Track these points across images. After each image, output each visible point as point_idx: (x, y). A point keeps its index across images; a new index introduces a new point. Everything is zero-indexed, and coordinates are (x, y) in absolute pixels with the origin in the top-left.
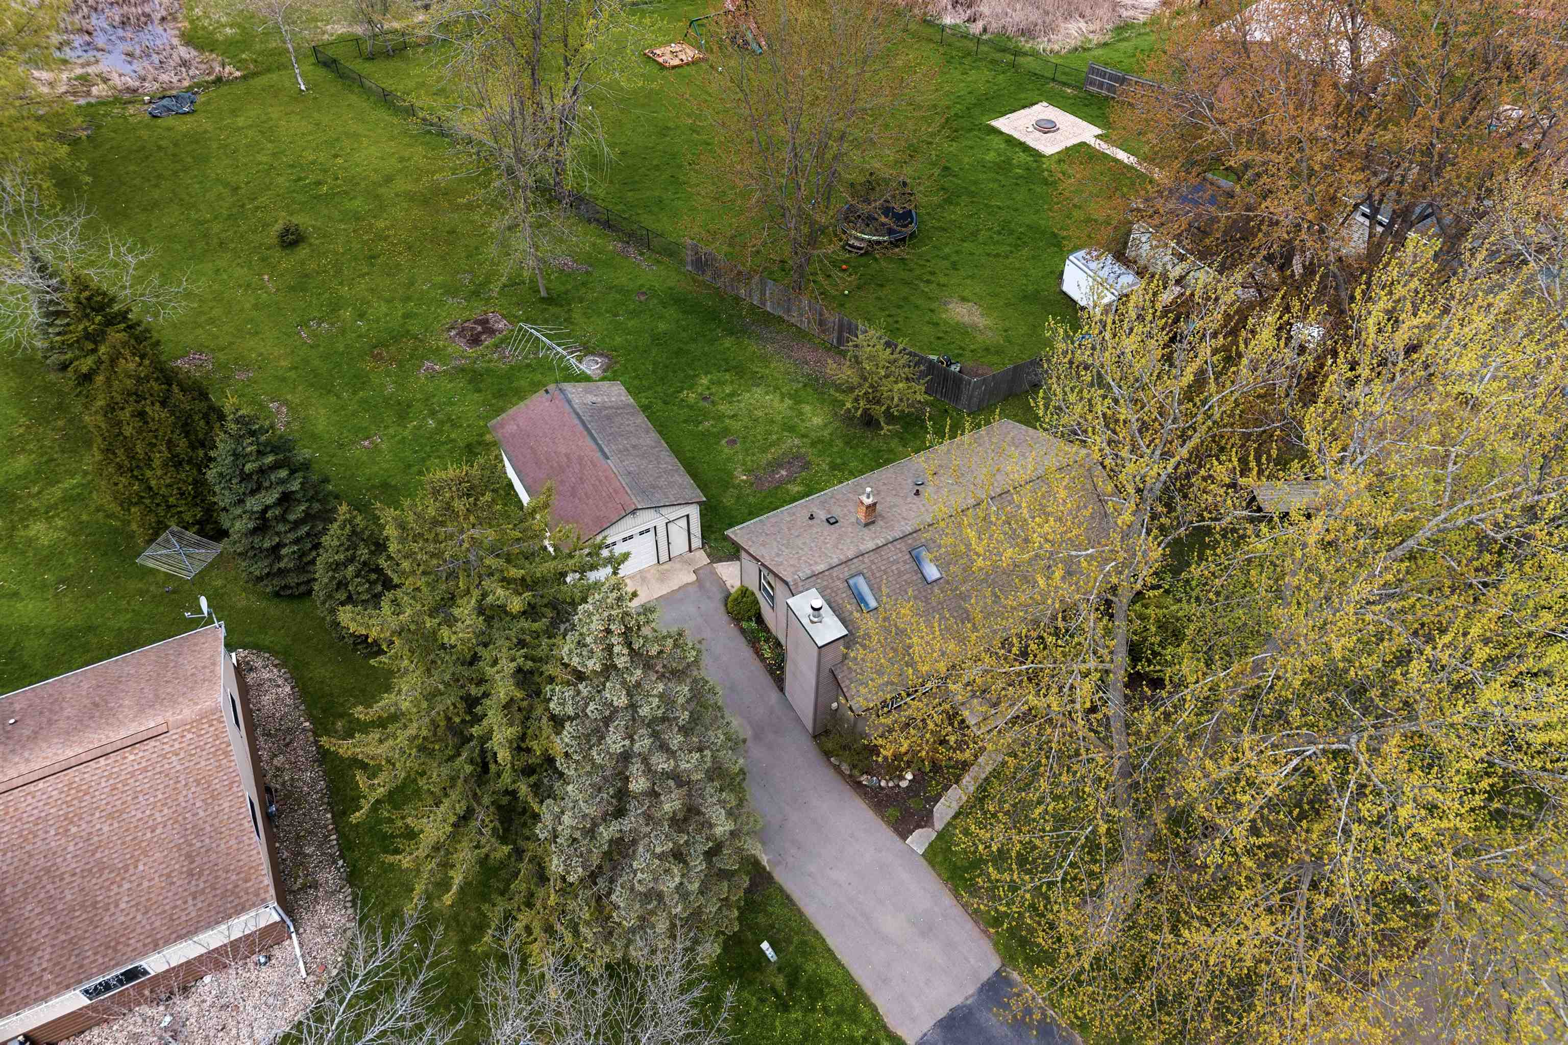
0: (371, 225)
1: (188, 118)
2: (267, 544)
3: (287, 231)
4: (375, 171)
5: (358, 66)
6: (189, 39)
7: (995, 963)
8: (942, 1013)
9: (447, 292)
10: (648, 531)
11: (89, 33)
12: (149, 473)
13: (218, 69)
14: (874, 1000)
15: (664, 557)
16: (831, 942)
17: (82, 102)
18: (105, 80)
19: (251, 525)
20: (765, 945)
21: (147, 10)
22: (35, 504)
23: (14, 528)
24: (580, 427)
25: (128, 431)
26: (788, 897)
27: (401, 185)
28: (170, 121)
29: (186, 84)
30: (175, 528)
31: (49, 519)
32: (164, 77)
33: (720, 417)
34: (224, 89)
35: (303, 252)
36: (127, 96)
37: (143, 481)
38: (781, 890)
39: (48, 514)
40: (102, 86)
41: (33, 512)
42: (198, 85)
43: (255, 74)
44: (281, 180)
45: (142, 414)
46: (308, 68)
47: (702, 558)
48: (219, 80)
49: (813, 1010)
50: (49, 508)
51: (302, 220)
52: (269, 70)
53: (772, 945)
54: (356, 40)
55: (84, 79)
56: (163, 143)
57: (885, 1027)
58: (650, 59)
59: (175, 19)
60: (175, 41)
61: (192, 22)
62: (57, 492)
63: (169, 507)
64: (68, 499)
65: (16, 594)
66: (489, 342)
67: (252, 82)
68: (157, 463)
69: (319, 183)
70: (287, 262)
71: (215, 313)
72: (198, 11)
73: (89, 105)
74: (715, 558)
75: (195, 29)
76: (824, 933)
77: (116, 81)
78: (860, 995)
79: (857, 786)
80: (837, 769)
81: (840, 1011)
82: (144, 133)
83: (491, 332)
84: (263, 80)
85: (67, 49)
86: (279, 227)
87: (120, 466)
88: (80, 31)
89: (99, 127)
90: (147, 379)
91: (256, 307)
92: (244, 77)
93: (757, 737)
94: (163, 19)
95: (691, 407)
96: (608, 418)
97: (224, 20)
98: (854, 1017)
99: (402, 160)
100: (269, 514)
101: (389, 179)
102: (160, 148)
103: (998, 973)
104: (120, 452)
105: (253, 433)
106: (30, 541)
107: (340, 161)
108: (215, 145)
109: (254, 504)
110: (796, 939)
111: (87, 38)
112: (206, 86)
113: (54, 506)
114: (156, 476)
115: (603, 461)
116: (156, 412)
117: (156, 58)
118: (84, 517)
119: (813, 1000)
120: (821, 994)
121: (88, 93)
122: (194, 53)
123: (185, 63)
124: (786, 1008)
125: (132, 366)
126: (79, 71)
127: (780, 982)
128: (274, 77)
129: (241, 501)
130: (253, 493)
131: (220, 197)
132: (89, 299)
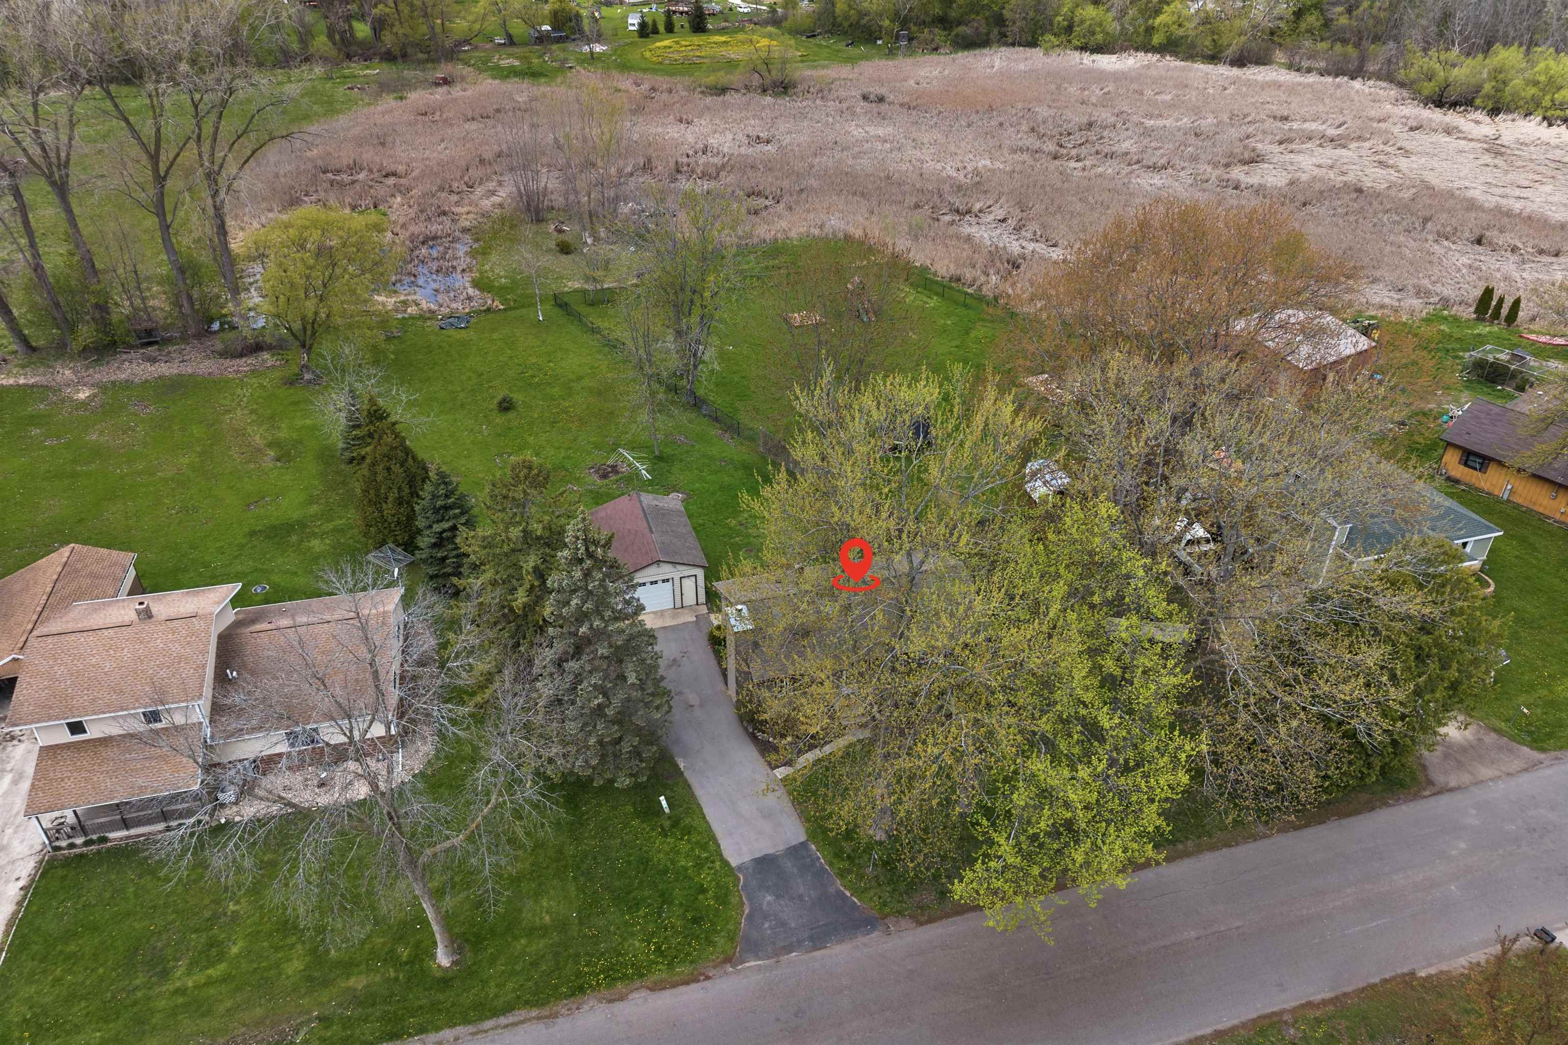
0: (559, 404)
1: (463, 331)
2: (439, 555)
3: (504, 400)
4: (573, 373)
5: (583, 309)
6: (476, 284)
7: (803, 838)
8: (758, 855)
9: (596, 447)
10: (668, 580)
11: (415, 276)
12: (384, 506)
13: (489, 302)
14: (720, 842)
15: (678, 605)
16: (706, 811)
17: (400, 316)
18: (417, 305)
19: (433, 541)
20: (662, 798)
21: (455, 264)
22: (316, 530)
23: (302, 541)
24: (642, 515)
25: (379, 478)
26: (689, 786)
27: (586, 382)
28: (451, 332)
29: (467, 310)
30: (391, 545)
31: (322, 539)
32: (454, 305)
33: (748, 536)
34: (490, 316)
35: (511, 415)
36: (428, 315)
37: (381, 511)
38: (686, 781)
39: (322, 536)
40: (414, 308)
41: (315, 535)
42: (474, 312)
43: (511, 309)
44: (510, 372)
45: (388, 469)
46: (548, 307)
47: (704, 610)
48: (489, 310)
49: (682, 839)
50: (324, 533)
51: (518, 397)
52: (522, 307)
53: (666, 799)
54: (584, 292)
55: (404, 303)
56: (443, 344)
57: (721, 855)
58: (786, 320)
59: (471, 271)
60: (468, 285)
61: (481, 273)
62: (330, 526)
63: (391, 531)
64: (336, 530)
65: (295, 573)
66: (614, 478)
67: (509, 313)
68: (390, 499)
69: (533, 376)
70: (499, 419)
71: (449, 443)
72: (487, 267)
73: (404, 318)
74: (711, 610)
75: (482, 278)
76: (703, 805)
77: (424, 305)
78: (714, 839)
79: (753, 738)
80: (746, 729)
81: (698, 843)
82: (433, 338)
83: (617, 472)
84: (518, 312)
85: (398, 285)
86: (499, 398)
87: (370, 501)
88: (410, 274)
89: (406, 332)
90: (396, 448)
91: (473, 442)
92: (505, 310)
93: (701, 705)
94: (463, 270)
95: (731, 529)
96: (663, 515)
97: (502, 273)
98: (704, 847)
99: (592, 368)
100: (444, 535)
101: (580, 378)
102: (440, 347)
103: (802, 843)
104: (372, 492)
105: (446, 483)
106: (309, 549)
107: (552, 365)
108: (475, 348)
109: (437, 528)
110: (685, 806)
111: (413, 279)
112: (479, 312)
113: (327, 533)
114: (389, 509)
115: (649, 534)
116: (396, 468)
117: (452, 294)
118: (342, 540)
119: (683, 835)
120: (689, 833)
121: (405, 311)
122: (477, 292)
123: (469, 298)
124: (666, 836)
125: (390, 440)
126: (402, 298)
127: (667, 824)
128: (524, 311)
129: (430, 527)
130: (438, 522)
131: (470, 379)
132: (375, 411)
